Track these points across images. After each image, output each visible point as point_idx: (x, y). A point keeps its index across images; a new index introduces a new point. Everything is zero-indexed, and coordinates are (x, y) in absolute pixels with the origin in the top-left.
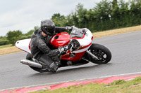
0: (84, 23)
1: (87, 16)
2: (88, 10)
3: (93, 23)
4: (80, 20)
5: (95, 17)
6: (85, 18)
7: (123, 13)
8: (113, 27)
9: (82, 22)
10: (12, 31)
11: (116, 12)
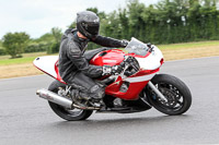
0: (139, 28)
1: (144, 16)
2: (147, 6)
3: (153, 30)
4: (131, 22)
5: (157, 19)
6: (140, 19)
7: (207, 16)
8: (187, 38)
9: (134, 27)
10: (13, 33)
11: (194, 12)
